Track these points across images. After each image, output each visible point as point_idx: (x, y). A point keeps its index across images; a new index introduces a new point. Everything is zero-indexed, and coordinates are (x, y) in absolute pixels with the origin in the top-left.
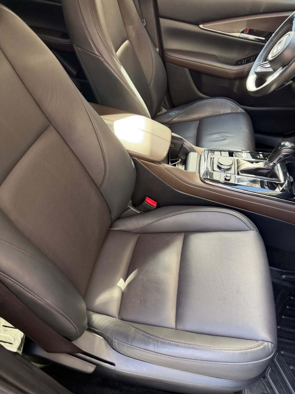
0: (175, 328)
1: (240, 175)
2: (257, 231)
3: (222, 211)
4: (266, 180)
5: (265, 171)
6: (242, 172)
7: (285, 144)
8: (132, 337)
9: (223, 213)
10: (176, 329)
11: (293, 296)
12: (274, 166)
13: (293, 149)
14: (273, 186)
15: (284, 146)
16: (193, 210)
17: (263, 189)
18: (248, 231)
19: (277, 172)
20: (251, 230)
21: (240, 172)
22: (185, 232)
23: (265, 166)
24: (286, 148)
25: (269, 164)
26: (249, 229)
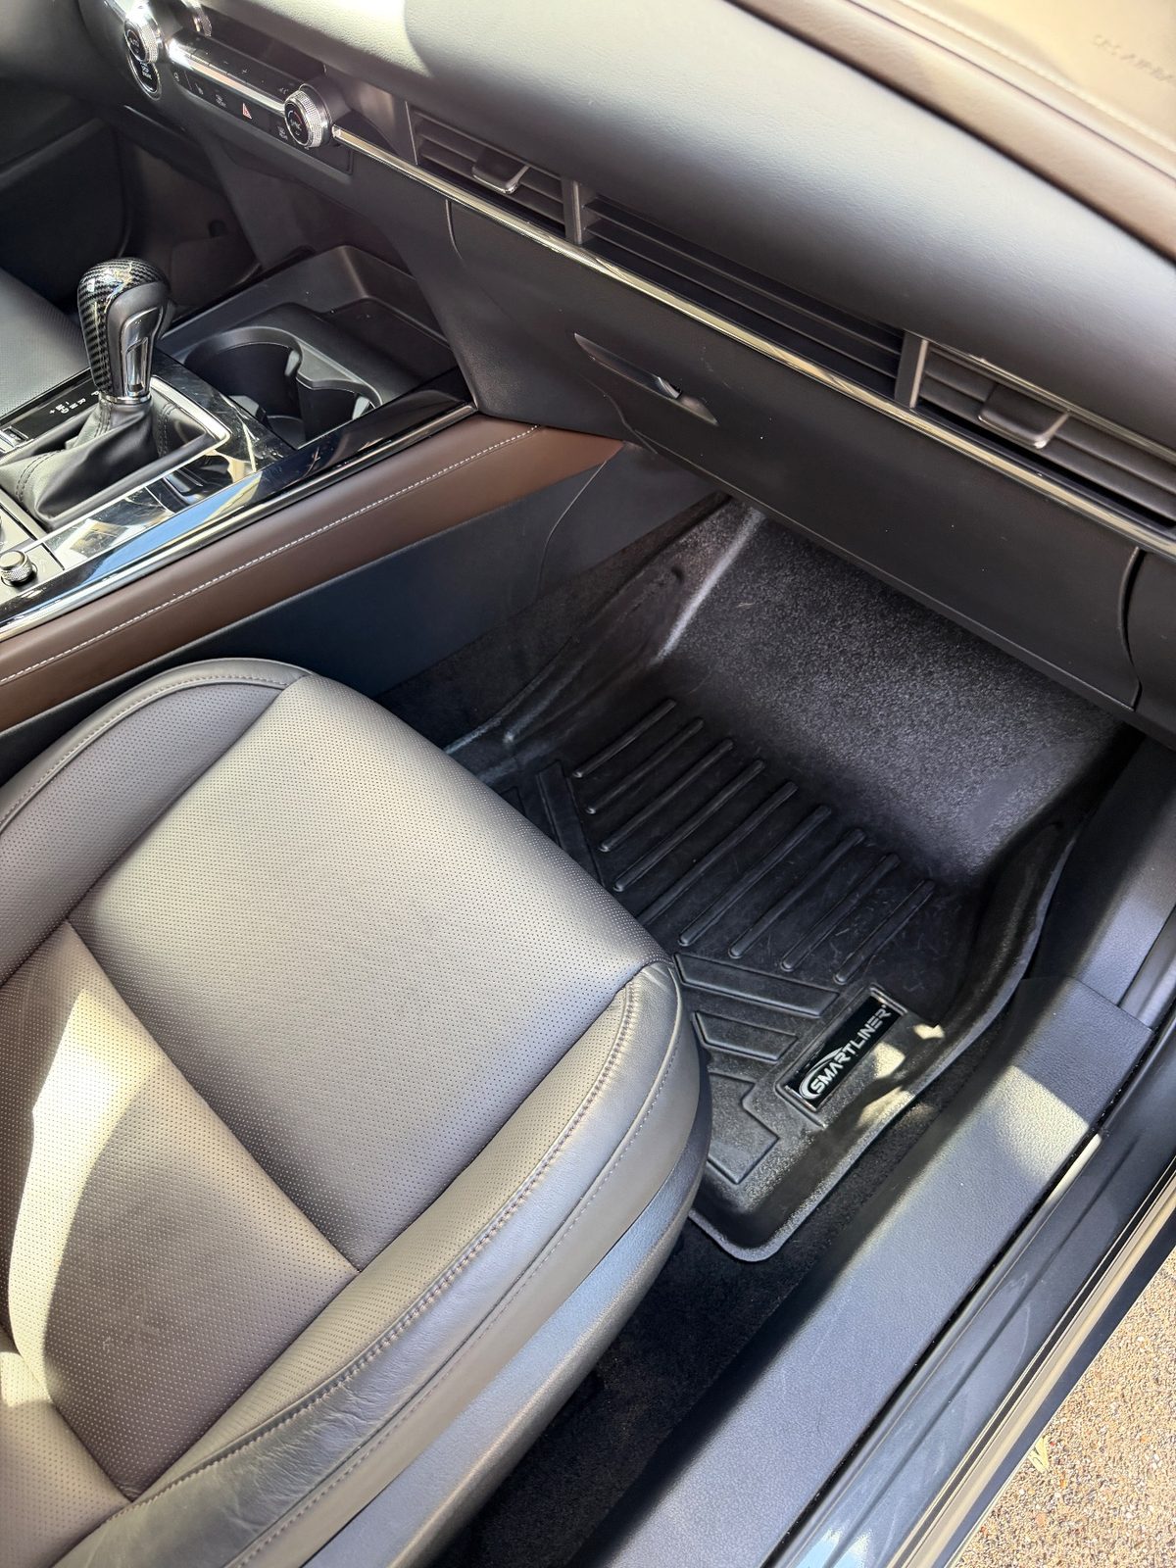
0: (355, 1272)
1: (55, 526)
2: (305, 675)
3: (122, 715)
4: (165, 470)
5: (133, 442)
6: (52, 508)
7: (100, 279)
8: (237, 1507)
9: (134, 717)
10: (360, 1270)
11: (576, 768)
12: (144, 399)
13: (147, 281)
14: (208, 477)
15: (102, 292)
16: (12, 811)
17: (185, 513)
18: (277, 701)
19: (176, 414)
20: (283, 690)
21: (45, 518)
22: (67, 918)
23: (114, 423)
24: (119, 295)
25: (122, 403)
26: (275, 692)
